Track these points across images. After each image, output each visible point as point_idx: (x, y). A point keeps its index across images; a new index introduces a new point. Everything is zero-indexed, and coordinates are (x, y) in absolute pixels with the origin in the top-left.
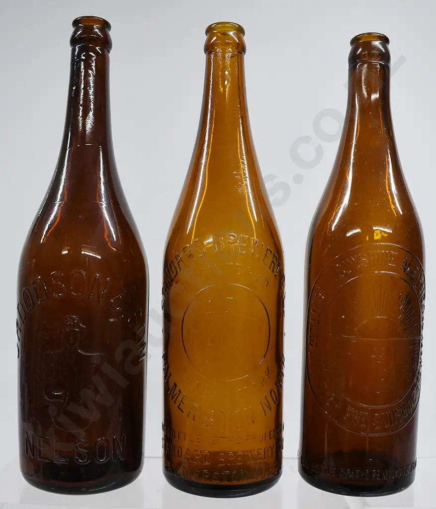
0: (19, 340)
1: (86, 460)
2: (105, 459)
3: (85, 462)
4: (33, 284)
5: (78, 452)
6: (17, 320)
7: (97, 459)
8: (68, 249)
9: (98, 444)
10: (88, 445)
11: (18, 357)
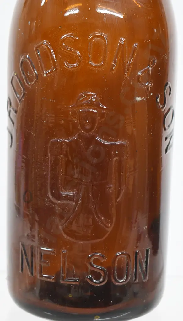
0: (13, 123)
1: (102, 280)
2: (125, 278)
3: (101, 282)
4: (37, 50)
5: (93, 269)
6: (9, 98)
7: (115, 279)
8: (79, 6)
9: (117, 259)
10: (105, 260)
11: (11, 146)
